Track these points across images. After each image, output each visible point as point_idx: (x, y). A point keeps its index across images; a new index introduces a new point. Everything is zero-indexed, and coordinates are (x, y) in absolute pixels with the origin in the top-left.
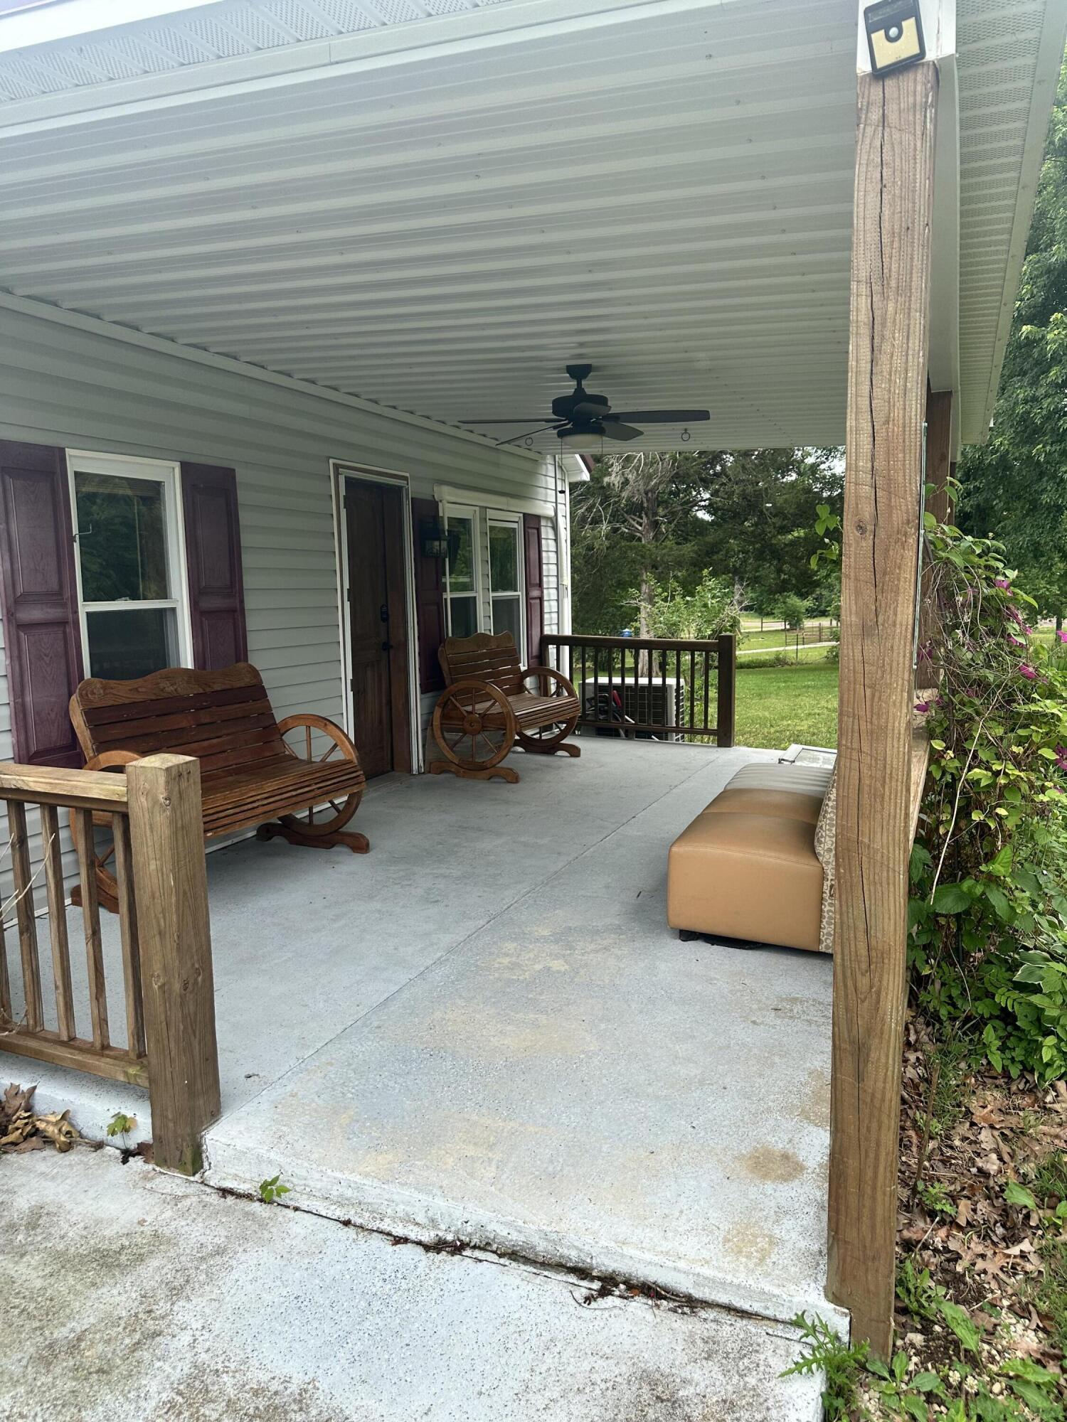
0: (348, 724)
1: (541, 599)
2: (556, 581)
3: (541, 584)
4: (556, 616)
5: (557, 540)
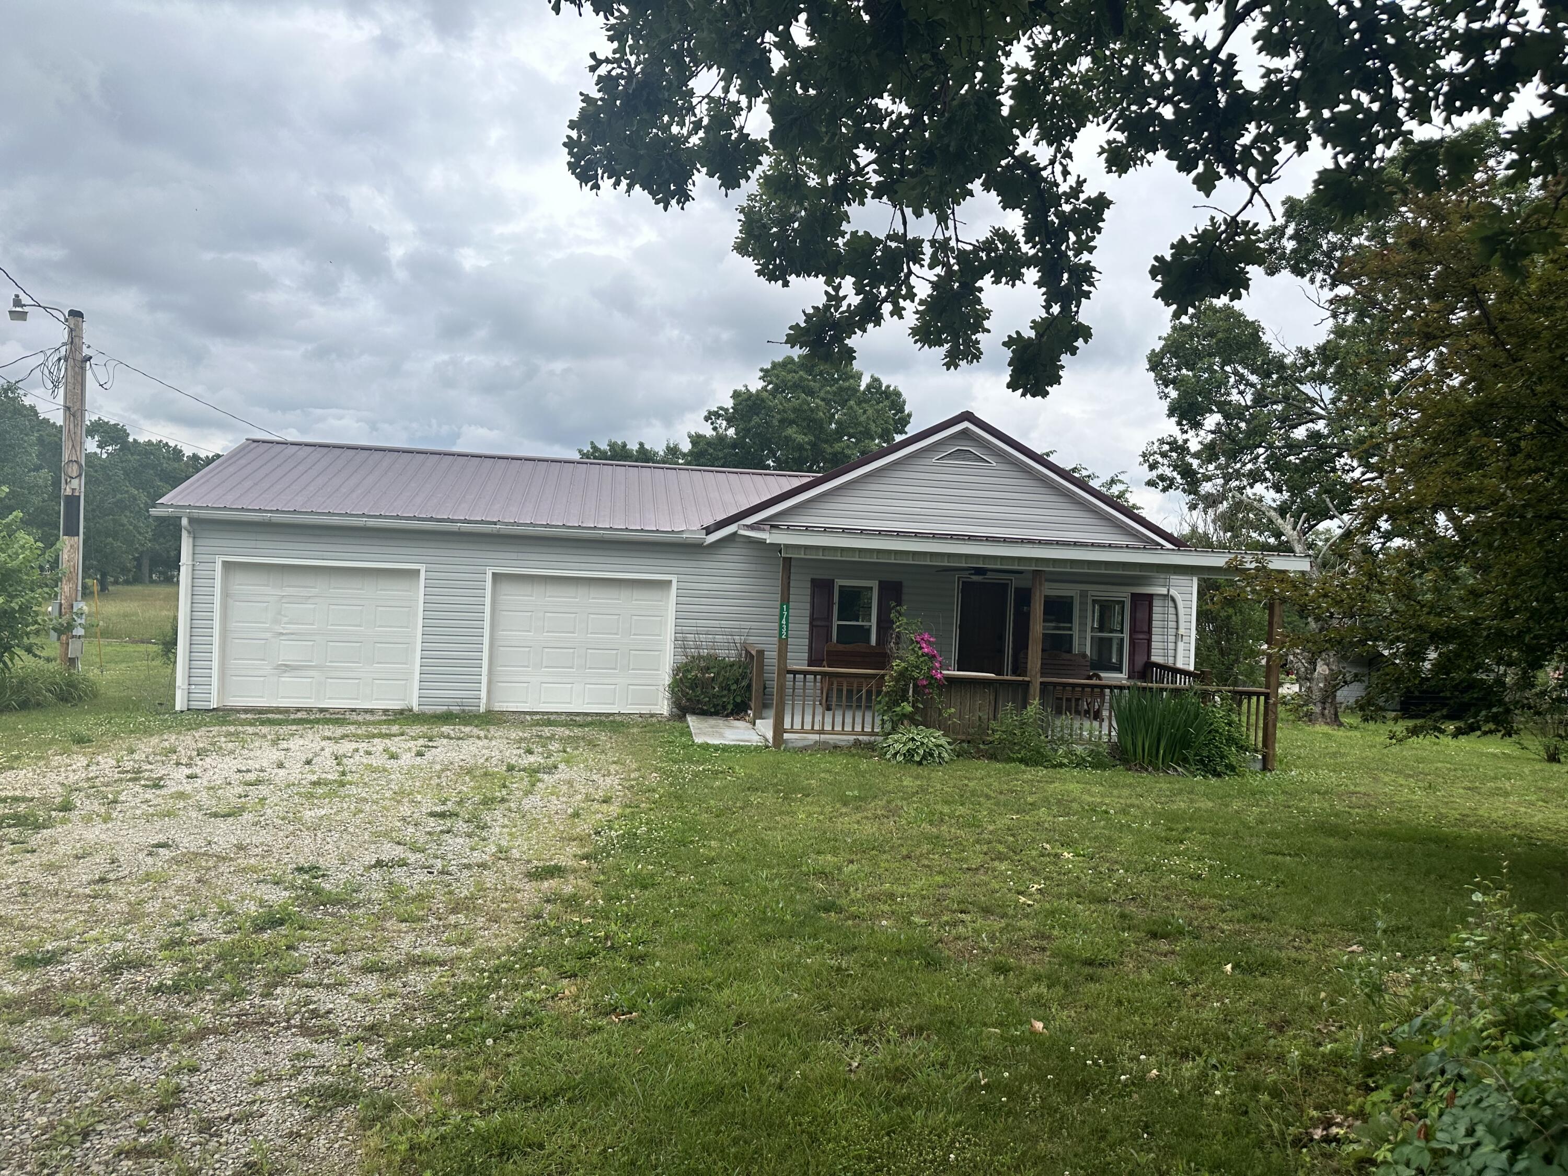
2: (1172, 632)
3: (1149, 632)
4: (1171, 653)
5: (1176, 608)
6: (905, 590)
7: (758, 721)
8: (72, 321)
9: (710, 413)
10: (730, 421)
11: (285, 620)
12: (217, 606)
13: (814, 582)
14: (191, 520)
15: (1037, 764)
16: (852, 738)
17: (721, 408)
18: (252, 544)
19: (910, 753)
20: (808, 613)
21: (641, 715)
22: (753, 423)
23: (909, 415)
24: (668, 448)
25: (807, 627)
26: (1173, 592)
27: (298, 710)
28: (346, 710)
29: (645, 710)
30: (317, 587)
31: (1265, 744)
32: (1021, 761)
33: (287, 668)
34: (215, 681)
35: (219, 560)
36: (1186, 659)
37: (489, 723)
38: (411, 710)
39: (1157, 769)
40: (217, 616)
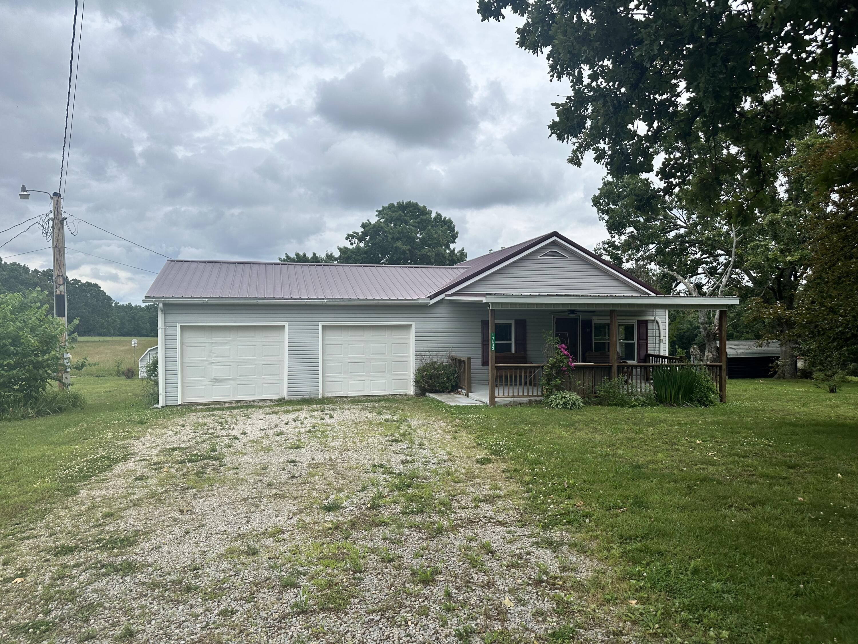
1: (646, 343)
2: (657, 338)
3: (647, 339)
4: (657, 349)
5: (659, 326)
6: (528, 324)
7: (470, 394)
8: (56, 198)
9: (348, 235)
10: (360, 240)
11: (215, 355)
12: (179, 350)
13: (483, 322)
14: (165, 305)
15: (623, 406)
16: (528, 399)
17: (354, 233)
18: (196, 316)
19: (565, 404)
20: (480, 338)
21: (400, 395)
22: (377, 240)
23: (457, 233)
24: (327, 255)
25: (480, 345)
26: (657, 318)
27: (225, 402)
28: (250, 401)
29: (402, 392)
30: (231, 337)
31: (721, 390)
32: (616, 405)
33: (216, 381)
34: (179, 389)
35: (179, 325)
36: (665, 351)
37: (323, 403)
38: (284, 399)
39: (678, 405)
40: (179, 355)
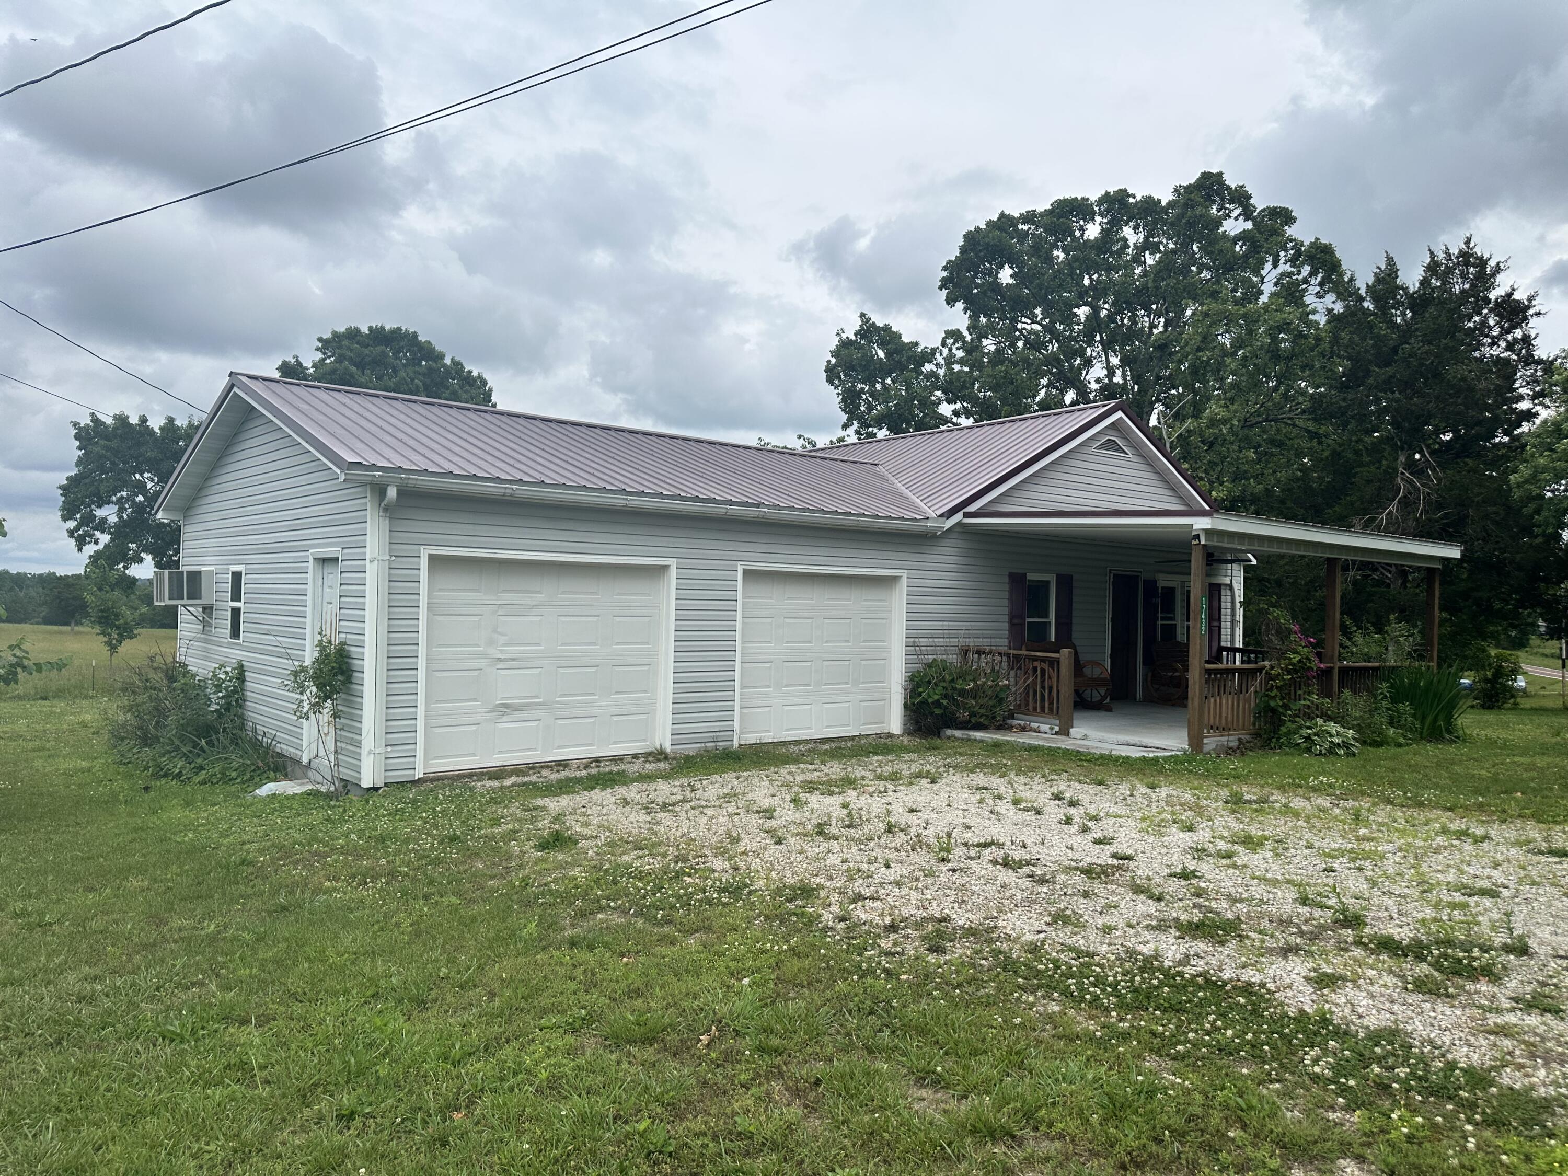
0: (1108, 664)
1: (1220, 627)
3: (1219, 620)
4: (1231, 638)
5: (1232, 595)
6: (1075, 584)
11: (502, 639)
12: (423, 623)
13: (1011, 575)
18: (468, 529)
20: (1006, 611)
25: (1006, 626)
26: (1231, 582)
28: (591, 762)
29: (877, 729)
33: (507, 709)
34: (421, 736)
35: (425, 553)
36: (1238, 639)
38: (663, 752)
40: (423, 637)
